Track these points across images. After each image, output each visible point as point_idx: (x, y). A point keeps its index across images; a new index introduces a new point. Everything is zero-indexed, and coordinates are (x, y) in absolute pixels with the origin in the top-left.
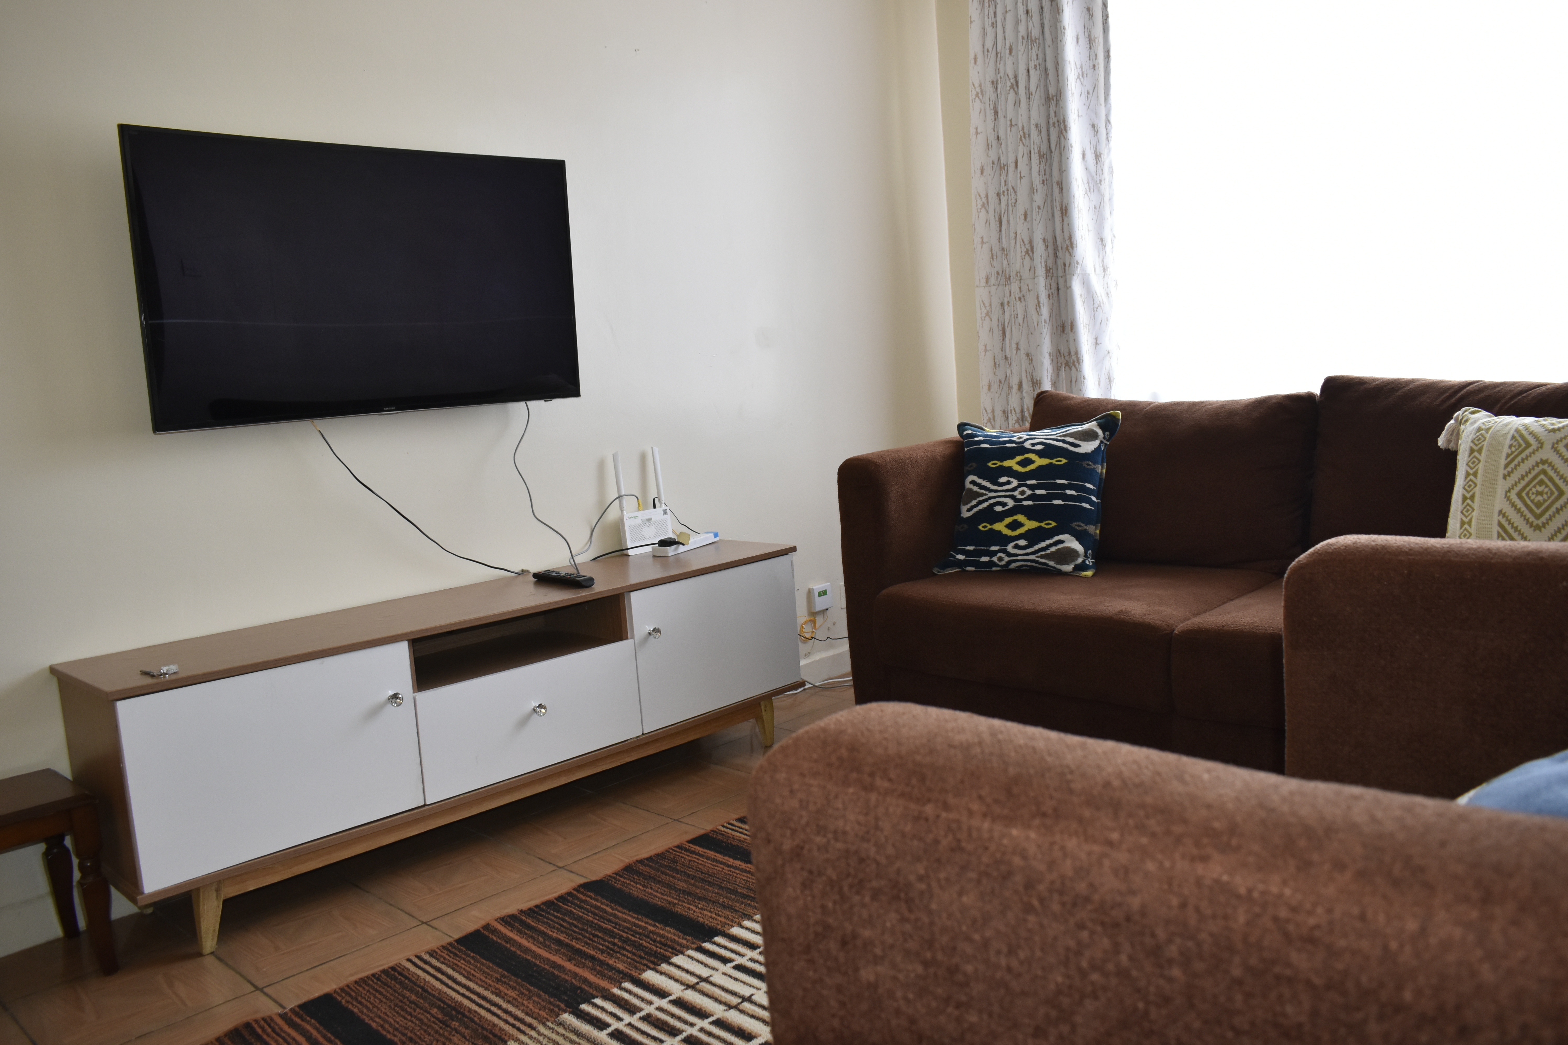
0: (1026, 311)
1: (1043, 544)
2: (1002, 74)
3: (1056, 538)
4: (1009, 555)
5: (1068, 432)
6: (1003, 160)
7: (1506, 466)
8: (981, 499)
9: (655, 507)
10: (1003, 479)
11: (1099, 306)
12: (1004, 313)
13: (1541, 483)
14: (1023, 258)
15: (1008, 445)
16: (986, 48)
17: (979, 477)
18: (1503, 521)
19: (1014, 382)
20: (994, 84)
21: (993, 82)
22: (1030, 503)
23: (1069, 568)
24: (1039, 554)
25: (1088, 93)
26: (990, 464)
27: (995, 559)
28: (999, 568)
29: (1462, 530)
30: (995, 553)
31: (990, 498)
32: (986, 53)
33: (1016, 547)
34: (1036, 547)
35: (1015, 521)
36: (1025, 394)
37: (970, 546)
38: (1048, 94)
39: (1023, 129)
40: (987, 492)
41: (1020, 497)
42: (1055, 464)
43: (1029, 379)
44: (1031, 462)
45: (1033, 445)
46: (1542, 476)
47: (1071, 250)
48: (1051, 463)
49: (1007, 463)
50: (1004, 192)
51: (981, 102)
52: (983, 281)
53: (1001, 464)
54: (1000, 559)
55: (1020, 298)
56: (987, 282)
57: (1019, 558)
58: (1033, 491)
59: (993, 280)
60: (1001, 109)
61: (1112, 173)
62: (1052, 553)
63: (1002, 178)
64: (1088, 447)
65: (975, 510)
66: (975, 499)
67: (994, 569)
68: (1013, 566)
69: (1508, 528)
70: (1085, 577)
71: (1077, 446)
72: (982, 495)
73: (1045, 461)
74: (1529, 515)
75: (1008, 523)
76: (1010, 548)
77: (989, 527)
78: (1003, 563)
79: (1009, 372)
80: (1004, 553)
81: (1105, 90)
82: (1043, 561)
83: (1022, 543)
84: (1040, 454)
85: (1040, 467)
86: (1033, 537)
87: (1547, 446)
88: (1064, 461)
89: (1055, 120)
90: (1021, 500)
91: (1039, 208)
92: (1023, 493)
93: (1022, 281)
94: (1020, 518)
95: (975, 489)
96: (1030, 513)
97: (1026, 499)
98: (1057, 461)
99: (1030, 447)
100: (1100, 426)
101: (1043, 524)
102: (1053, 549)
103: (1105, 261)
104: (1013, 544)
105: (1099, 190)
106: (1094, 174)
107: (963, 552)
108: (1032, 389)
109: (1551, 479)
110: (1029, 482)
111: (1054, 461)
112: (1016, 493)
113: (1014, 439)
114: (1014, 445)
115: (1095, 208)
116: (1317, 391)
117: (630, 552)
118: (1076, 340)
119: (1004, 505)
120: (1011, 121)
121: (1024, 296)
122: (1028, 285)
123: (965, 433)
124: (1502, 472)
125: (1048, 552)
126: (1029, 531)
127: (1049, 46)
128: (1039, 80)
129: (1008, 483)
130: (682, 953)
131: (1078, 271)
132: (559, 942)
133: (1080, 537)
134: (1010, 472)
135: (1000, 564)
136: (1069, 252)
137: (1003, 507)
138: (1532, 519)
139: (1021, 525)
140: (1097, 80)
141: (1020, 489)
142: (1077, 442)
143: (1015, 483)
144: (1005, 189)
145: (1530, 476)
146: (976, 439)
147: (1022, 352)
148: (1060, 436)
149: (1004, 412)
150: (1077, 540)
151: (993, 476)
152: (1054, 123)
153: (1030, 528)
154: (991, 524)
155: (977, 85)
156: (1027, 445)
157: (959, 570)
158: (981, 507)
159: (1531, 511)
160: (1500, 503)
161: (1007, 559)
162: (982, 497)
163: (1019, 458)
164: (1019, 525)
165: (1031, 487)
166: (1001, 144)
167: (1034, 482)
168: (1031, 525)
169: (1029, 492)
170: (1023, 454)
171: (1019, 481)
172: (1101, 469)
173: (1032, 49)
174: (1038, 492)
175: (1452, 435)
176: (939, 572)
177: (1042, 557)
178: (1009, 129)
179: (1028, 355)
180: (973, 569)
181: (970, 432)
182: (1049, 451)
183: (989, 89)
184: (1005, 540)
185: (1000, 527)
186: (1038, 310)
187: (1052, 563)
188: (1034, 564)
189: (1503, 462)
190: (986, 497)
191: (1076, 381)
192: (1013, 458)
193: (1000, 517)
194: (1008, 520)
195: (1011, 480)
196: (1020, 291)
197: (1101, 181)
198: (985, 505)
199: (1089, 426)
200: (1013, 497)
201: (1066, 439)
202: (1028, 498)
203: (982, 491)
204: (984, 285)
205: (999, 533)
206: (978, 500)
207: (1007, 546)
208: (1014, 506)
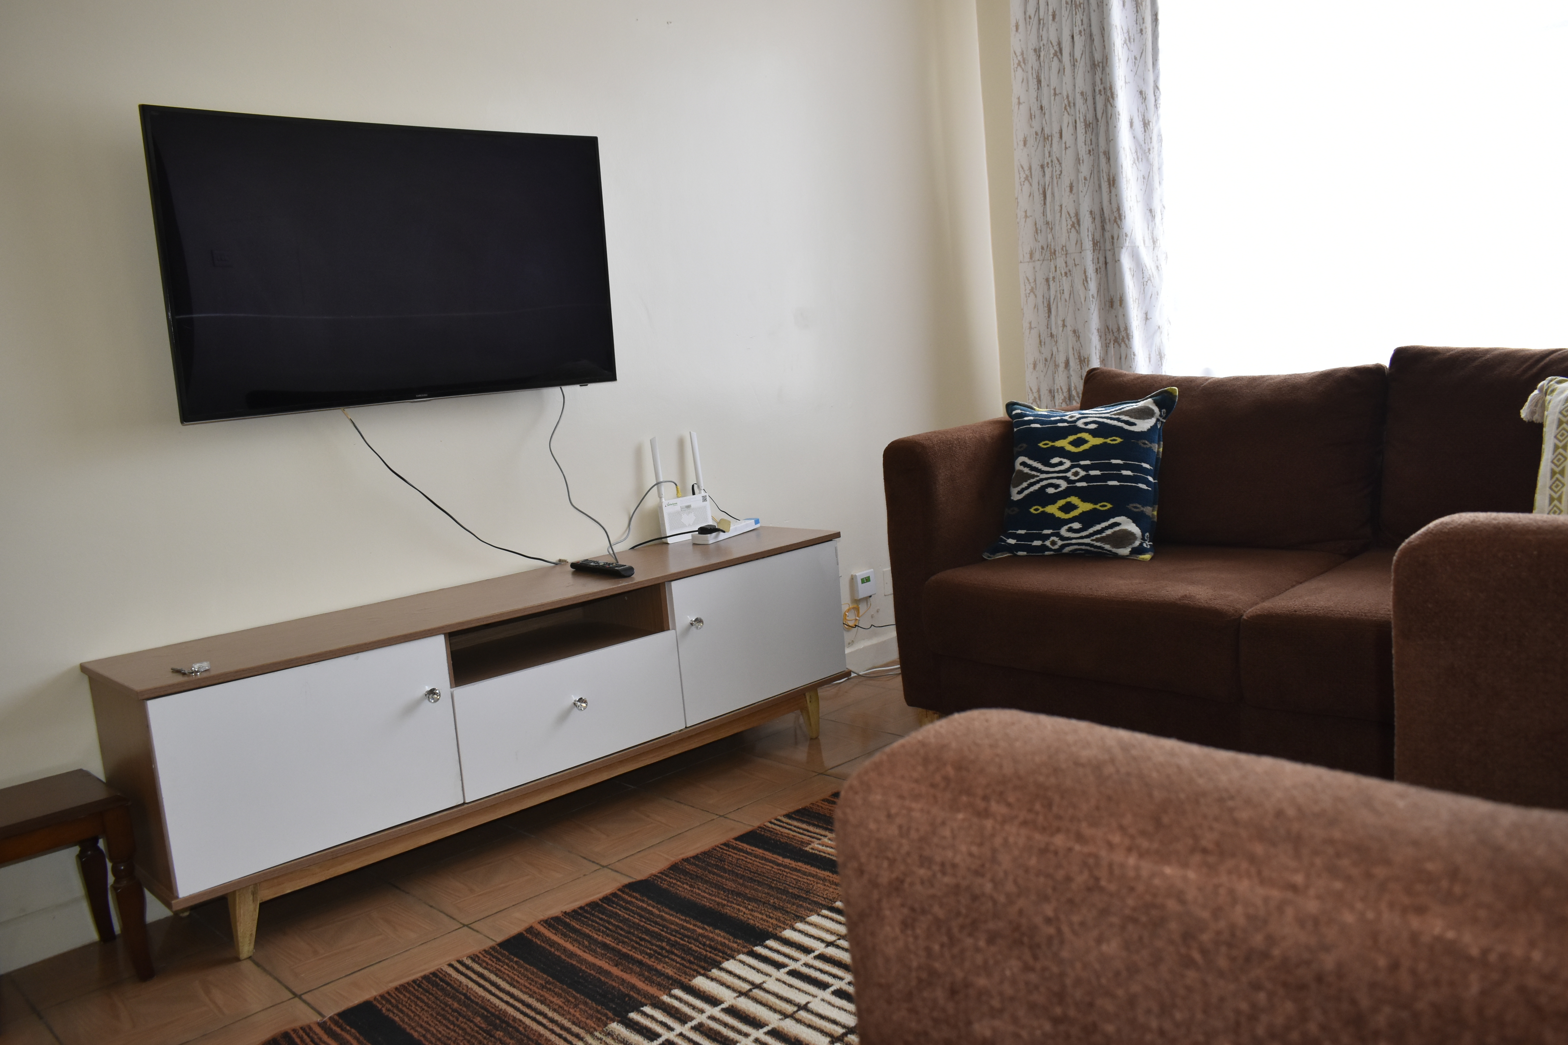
0: (1072, 286)
1: (1098, 527)
2: (1045, 41)
3: (1112, 521)
4: (1062, 538)
5: (1123, 410)
6: (1047, 131)
8: (1032, 480)
9: (694, 494)
10: (1055, 460)
11: (1149, 279)
12: (1049, 289)
14: (1069, 232)
15: (1060, 425)
16: (1028, 14)
17: (1030, 458)
19: (1061, 360)
20: (1037, 51)
21: (1035, 50)
22: (1084, 484)
23: (1125, 551)
24: (1094, 537)
25: (1136, 59)
26: (1041, 445)
27: (1048, 543)
28: (1052, 553)
29: (1551, 506)
30: (1047, 537)
31: (1042, 480)
32: (1028, 19)
33: (1070, 530)
34: (1091, 530)
35: (1069, 503)
36: (1072, 373)
37: (1021, 529)
38: (1094, 61)
39: (1068, 97)
40: (1038, 474)
41: (1073, 478)
42: (1110, 444)
43: (1077, 356)
44: (1085, 441)
45: (1086, 424)
47: (1119, 223)
48: (1105, 443)
49: (1059, 443)
50: (1048, 163)
51: (1023, 70)
52: (1027, 256)
53: (1053, 444)
54: (1053, 543)
55: (1066, 274)
56: (1031, 257)
57: (1074, 541)
58: (1087, 472)
59: (1037, 256)
60: (1044, 78)
61: (1160, 141)
62: (1108, 536)
63: (1046, 149)
64: (1143, 425)
65: (1026, 492)
66: (1026, 481)
67: (1047, 553)
68: (1067, 550)
70: (1143, 561)
71: (1133, 424)
72: (1033, 476)
73: (1098, 441)
75: (1061, 505)
76: (1063, 531)
77: (1041, 509)
78: (1056, 547)
79: (1055, 349)
80: (1057, 537)
81: (1153, 55)
82: (1098, 544)
83: (1076, 525)
84: (1094, 433)
85: (1094, 447)
86: (1087, 519)
88: (1119, 440)
89: (1101, 87)
90: (1074, 482)
91: (1085, 179)
92: (1076, 474)
93: (1068, 256)
94: (1074, 500)
95: (1026, 470)
96: (1085, 496)
97: (1079, 480)
98: (1112, 440)
99: (1083, 426)
100: (1156, 403)
101: (1098, 506)
102: (1109, 532)
103: (1155, 233)
104: (1066, 527)
105: (1148, 160)
106: (1142, 143)
107: (1014, 536)
108: (1079, 367)
110: (1082, 463)
111: (1108, 441)
112: (1069, 474)
113: (1066, 418)
114: (1066, 424)
115: (1144, 178)
116: (1386, 363)
117: (670, 540)
118: (1125, 316)
119: (1057, 486)
120: (1055, 89)
121: (1070, 271)
122: (1074, 260)
123: (1014, 412)
125: (1104, 535)
126: (1084, 514)
127: (1094, 11)
128: (1084, 46)
129: (1061, 464)
130: (734, 958)
131: (1127, 244)
132: (605, 946)
133: (1137, 519)
134: (1062, 453)
135: (1053, 548)
136: (1117, 224)
137: (1056, 489)
139: (1075, 507)
140: (1145, 45)
141: (1074, 470)
142: (1132, 420)
143: (1068, 463)
144: (1049, 160)
146: (1026, 419)
147: (1069, 328)
148: (1114, 414)
149: (1050, 391)
150: (1134, 522)
151: (1044, 457)
152: (1100, 91)
153: (1085, 510)
154: (1043, 507)
155: (1018, 54)
156: (1080, 424)
157: (1010, 555)
158: (1032, 489)
161: (1060, 543)
162: (1033, 478)
163: (1071, 438)
164: (1073, 507)
165: (1085, 468)
166: (1045, 114)
167: (1088, 462)
168: (1085, 507)
169: (1082, 473)
170: (1076, 434)
171: (1071, 462)
172: (1157, 448)
173: (1076, 14)
174: (1092, 473)
175: (1536, 406)
176: (989, 557)
177: (1097, 540)
178: (1053, 98)
179: (1074, 332)
180: (1025, 553)
181: (1019, 411)
182: (1102, 430)
183: (1032, 57)
184: (1058, 523)
185: (1052, 509)
186: (1086, 284)
187: (1107, 547)
188: (1088, 548)
190: (1038, 478)
191: (1126, 358)
192: (1065, 438)
193: (1053, 499)
194: (1061, 503)
195: (1064, 460)
196: (1067, 266)
197: (1149, 150)
198: (1036, 487)
199: (1145, 403)
200: (1066, 479)
201: (1121, 417)
202: (1082, 479)
203: (1034, 473)
204: (1028, 260)
205: (1052, 515)
206: (1029, 482)
207: (1060, 529)
208: (1067, 488)
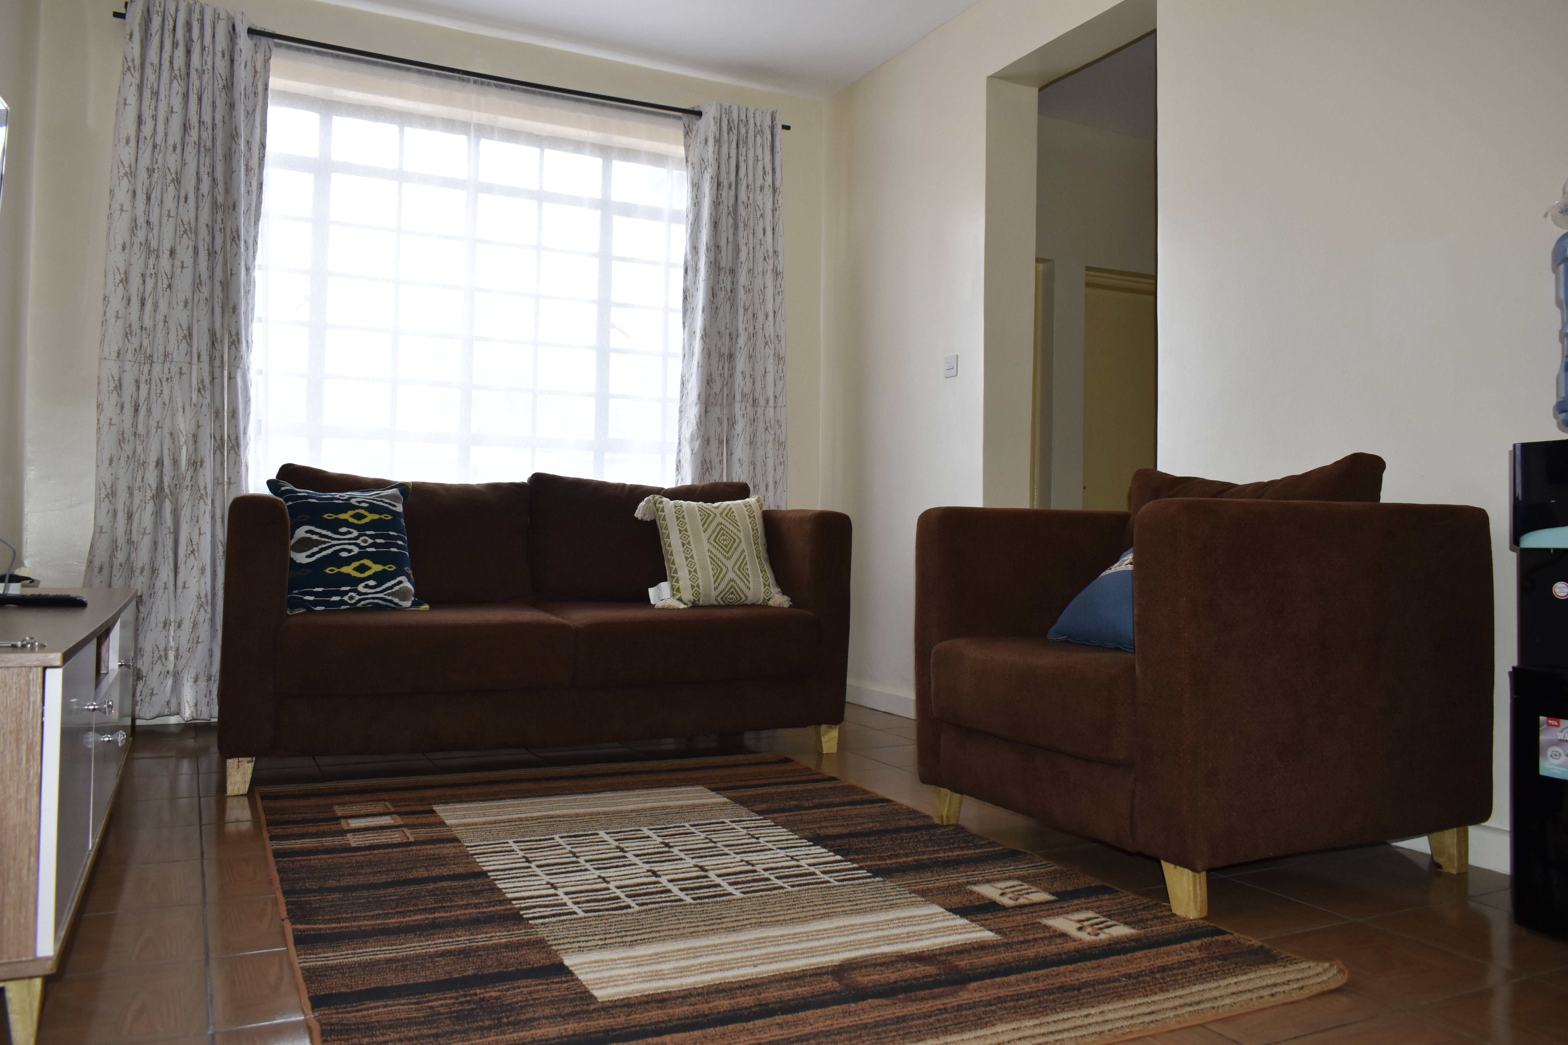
1: (389, 584)
2: (160, 165)
3: (398, 579)
4: (360, 594)
5: (376, 496)
6: (154, 245)
7: (703, 526)
8: (324, 546)
10: (343, 530)
12: (138, 390)
13: (723, 534)
14: (179, 342)
15: (336, 501)
16: (141, 135)
17: (316, 527)
18: (711, 555)
21: (147, 169)
22: (373, 550)
23: (408, 604)
24: (386, 593)
26: (325, 516)
27: (346, 598)
28: (350, 606)
30: (345, 593)
31: (333, 546)
32: (141, 139)
33: (367, 586)
34: (384, 587)
35: (362, 565)
37: (318, 587)
39: (189, 223)
40: (329, 541)
41: (363, 544)
42: (384, 519)
44: (363, 516)
45: (359, 502)
46: (722, 531)
47: (237, 345)
48: (381, 518)
49: (342, 516)
51: (130, 182)
52: (114, 355)
53: (336, 516)
54: (351, 598)
56: (118, 357)
57: (369, 596)
58: (373, 540)
59: (127, 357)
62: (397, 591)
64: (400, 508)
65: (318, 556)
66: (317, 546)
67: (343, 607)
68: (363, 603)
69: (715, 559)
70: (425, 610)
72: (324, 542)
73: (376, 517)
74: (723, 552)
75: (355, 566)
76: (361, 588)
77: (336, 570)
78: (353, 601)
80: (354, 593)
82: (390, 598)
83: (372, 583)
84: (370, 510)
85: (373, 521)
86: (381, 578)
87: (718, 515)
88: (390, 517)
90: (365, 547)
91: (206, 300)
92: (365, 541)
93: (173, 363)
94: (367, 562)
95: (315, 537)
96: (376, 558)
97: (369, 546)
98: (385, 517)
99: (357, 504)
100: (400, 492)
101: (386, 568)
102: (397, 588)
104: (363, 584)
105: (249, 297)
107: (311, 594)
109: (727, 532)
110: (368, 533)
111: (383, 517)
112: (359, 541)
113: (336, 497)
114: (340, 502)
116: (527, 481)
118: (237, 426)
119: (350, 551)
123: (283, 489)
124: (702, 529)
125: (393, 590)
126: (376, 573)
128: (211, 186)
129: (349, 532)
131: (241, 366)
134: (346, 523)
135: (350, 602)
137: (349, 553)
138: (725, 554)
139: (368, 568)
140: (250, 204)
141: (362, 538)
143: (355, 533)
144: (152, 271)
145: (717, 531)
146: (299, 494)
147: (166, 431)
150: (409, 581)
151: (334, 526)
153: (376, 570)
154: (338, 568)
155: (127, 165)
156: (353, 501)
157: (306, 610)
158: (324, 553)
159: (723, 549)
160: (707, 546)
161: (357, 597)
162: (324, 544)
163: (351, 513)
164: (366, 568)
165: (370, 536)
166: (152, 229)
167: (372, 532)
168: (377, 568)
169: (370, 541)
170: (354, 510)
171: (358, 531)
174: (379, 541)
177: (389, 595)
178: (165, 218)
180: (323, 608)
181: (288, 488)
182: (373, 508)
183: (142, 174)
184: (354, 582)
185: (346, 570)
187: (396, 600)
188: (380, 601)
189: (700, 524)
190: (329, 544)
192: (346, 512)
193: (348, 561)
194: (355, 564)
195: (351, 530)
198: (329, 551)
199: (393, 492)
200: (356, 545)
201: (377, 499)
202: (370, 546)
203: (323, 539)
204: (115, 358)
205: (348, 575)
206: (320, 547)
207: (357, 586)
208: (359, 552)
